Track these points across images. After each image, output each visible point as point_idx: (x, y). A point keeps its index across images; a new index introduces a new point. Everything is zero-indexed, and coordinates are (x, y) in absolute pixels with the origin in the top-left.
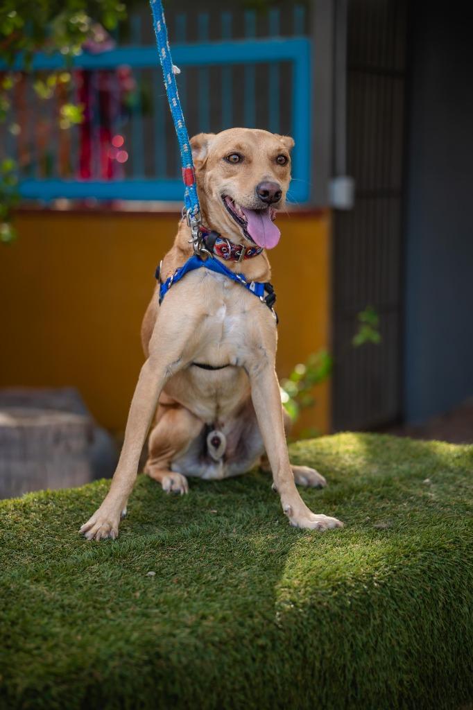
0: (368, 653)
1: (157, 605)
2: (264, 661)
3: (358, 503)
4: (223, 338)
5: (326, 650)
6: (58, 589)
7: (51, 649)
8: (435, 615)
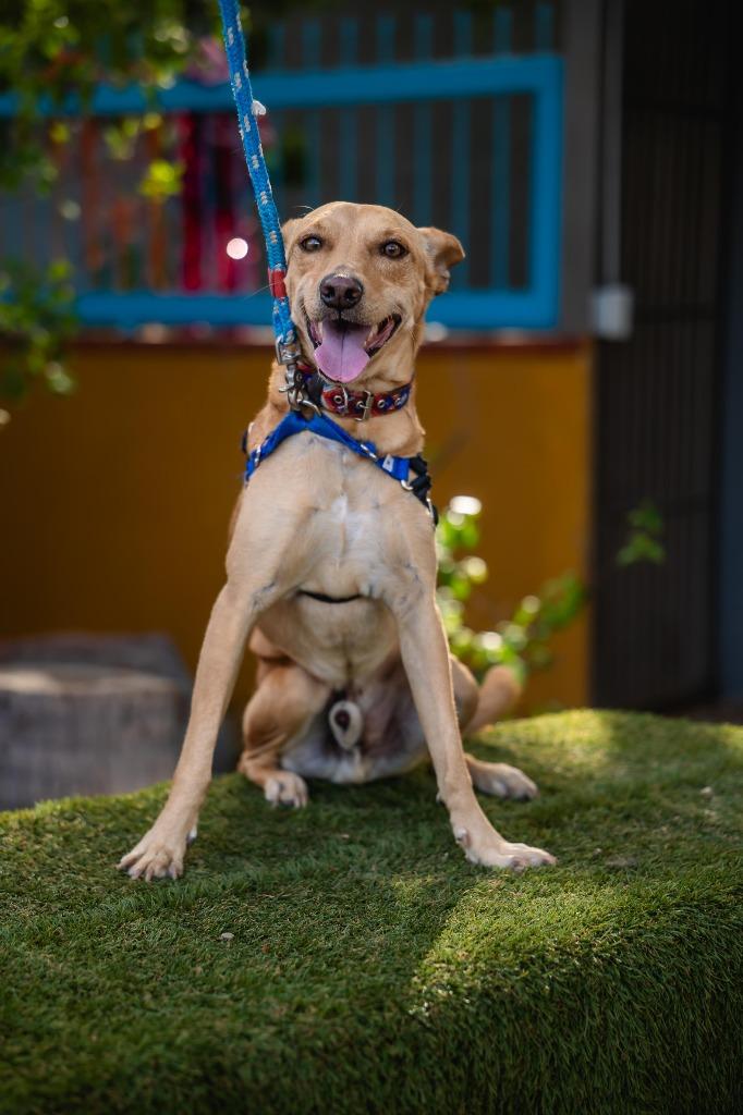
0: (580, 1073)
1: (228, 987)
2: (400, 1082)
3: (585, 826)
4: (345, 551)
5: (507, 1067)
6: (69, 958)
7: (46, 1056)
8: (698, 1012)
